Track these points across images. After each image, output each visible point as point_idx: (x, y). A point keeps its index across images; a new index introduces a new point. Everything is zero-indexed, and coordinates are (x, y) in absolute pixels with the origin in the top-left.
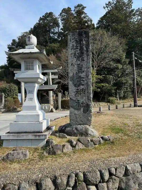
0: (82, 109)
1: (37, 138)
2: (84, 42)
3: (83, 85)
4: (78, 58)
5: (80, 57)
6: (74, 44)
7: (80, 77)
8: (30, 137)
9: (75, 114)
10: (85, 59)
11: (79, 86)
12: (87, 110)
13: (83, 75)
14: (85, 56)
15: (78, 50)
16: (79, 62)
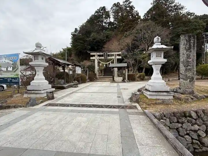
0: (189, 80)
1: (169, 94)
2: (192, 41)
3: (190, 66)
4: (187, 50)
5: (189, 50)
6: (185, 42)
7: (188, 62)
8: (165, 94)
9: (184, 83)
10: (192, 51)
11: (187, 66)
12: (192, 81)
13: (190, 60)
14: (192, 49)
15: (188, 46)
16: (188, 53)
